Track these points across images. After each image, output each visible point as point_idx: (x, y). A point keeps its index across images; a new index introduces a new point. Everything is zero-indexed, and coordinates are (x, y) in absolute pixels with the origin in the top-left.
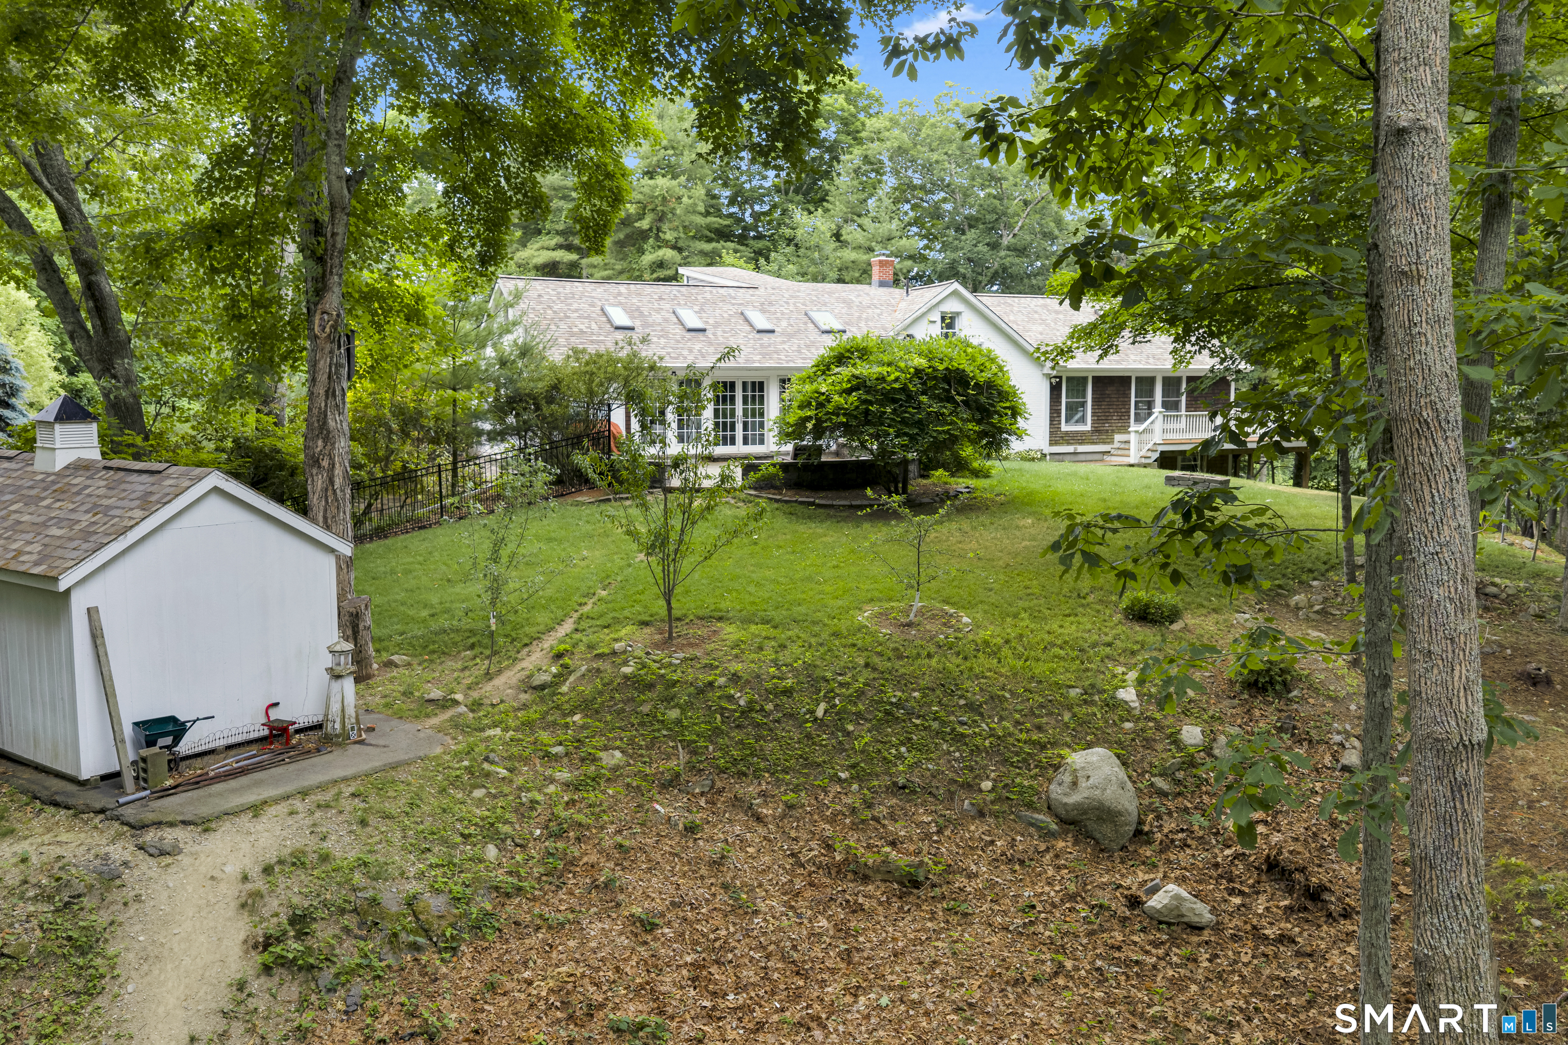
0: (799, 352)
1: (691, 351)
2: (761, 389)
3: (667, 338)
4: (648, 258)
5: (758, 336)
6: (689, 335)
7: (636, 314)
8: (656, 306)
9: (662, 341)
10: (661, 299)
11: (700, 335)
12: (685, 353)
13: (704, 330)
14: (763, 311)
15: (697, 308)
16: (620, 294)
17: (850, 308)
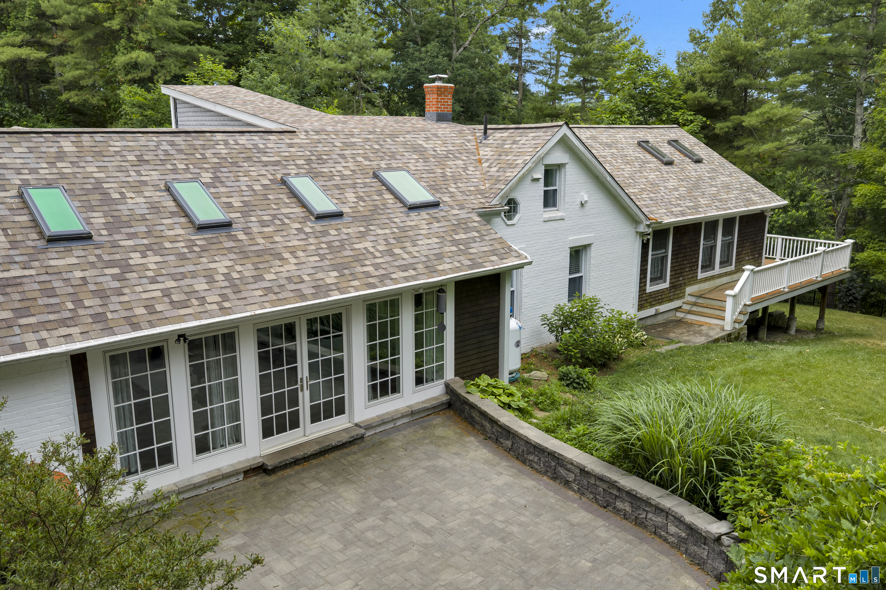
0: (390, 253)
1: (210, 279)
2: (338, 327)
3: (159, 251)
4: (121, 59)
5: (319, 226)
6: (200, 239)
7: (95, 198)
8: (133, 177)
9: (152, 259)
10: (141, 161)
11: (221, 235)
12: (201, 286)
13: (227, 225)
14: (314, 175)
15: (206, 177)
16: (61, 156)
17: (426, 160)
